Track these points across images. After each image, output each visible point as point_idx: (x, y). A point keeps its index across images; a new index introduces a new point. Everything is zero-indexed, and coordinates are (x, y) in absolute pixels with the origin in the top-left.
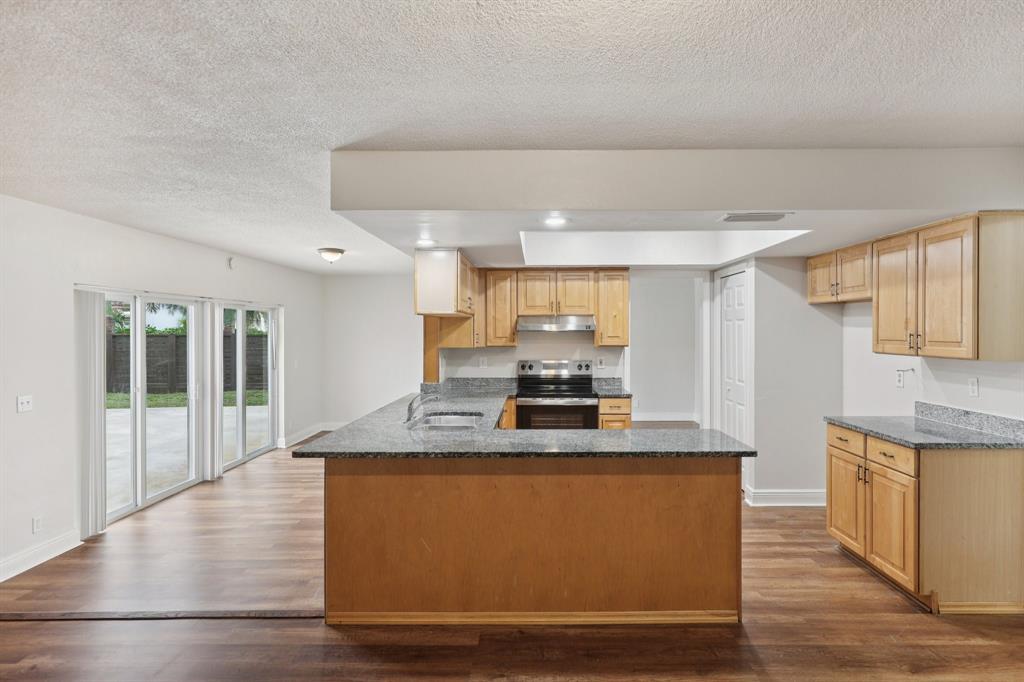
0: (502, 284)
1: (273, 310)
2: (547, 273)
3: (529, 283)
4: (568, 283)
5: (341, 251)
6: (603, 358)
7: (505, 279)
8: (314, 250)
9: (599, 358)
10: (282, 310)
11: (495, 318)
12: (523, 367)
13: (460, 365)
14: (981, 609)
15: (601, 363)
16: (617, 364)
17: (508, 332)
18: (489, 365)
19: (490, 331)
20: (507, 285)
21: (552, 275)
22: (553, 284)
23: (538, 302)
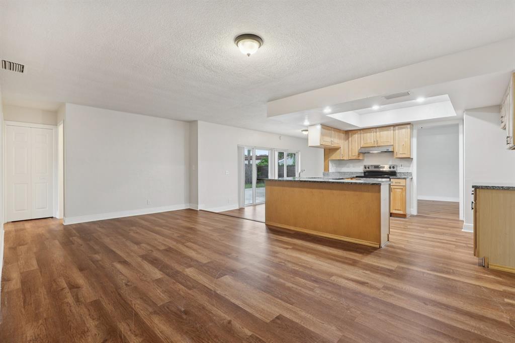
0: (354, 136)
1: (297, 153)
2: (372, 130)
3: (365, 134)
4: (381, 133)
5: (307, 130)
6: (402, 164)
7: (355, 134)
8: (300, 131)
9: (400, 164)
10: (300, 153)
11: (352, 149)
12: (365, 168)
13: (342, 167)
14: (505, 269)
15: (401, 166)
16: (410, 167)
17: (357, 154)
18: (353, 167)
19: (350, 153)
20: (356, 136)
21: (375, 130)
22: (375, 133)
23: (369, 141)
